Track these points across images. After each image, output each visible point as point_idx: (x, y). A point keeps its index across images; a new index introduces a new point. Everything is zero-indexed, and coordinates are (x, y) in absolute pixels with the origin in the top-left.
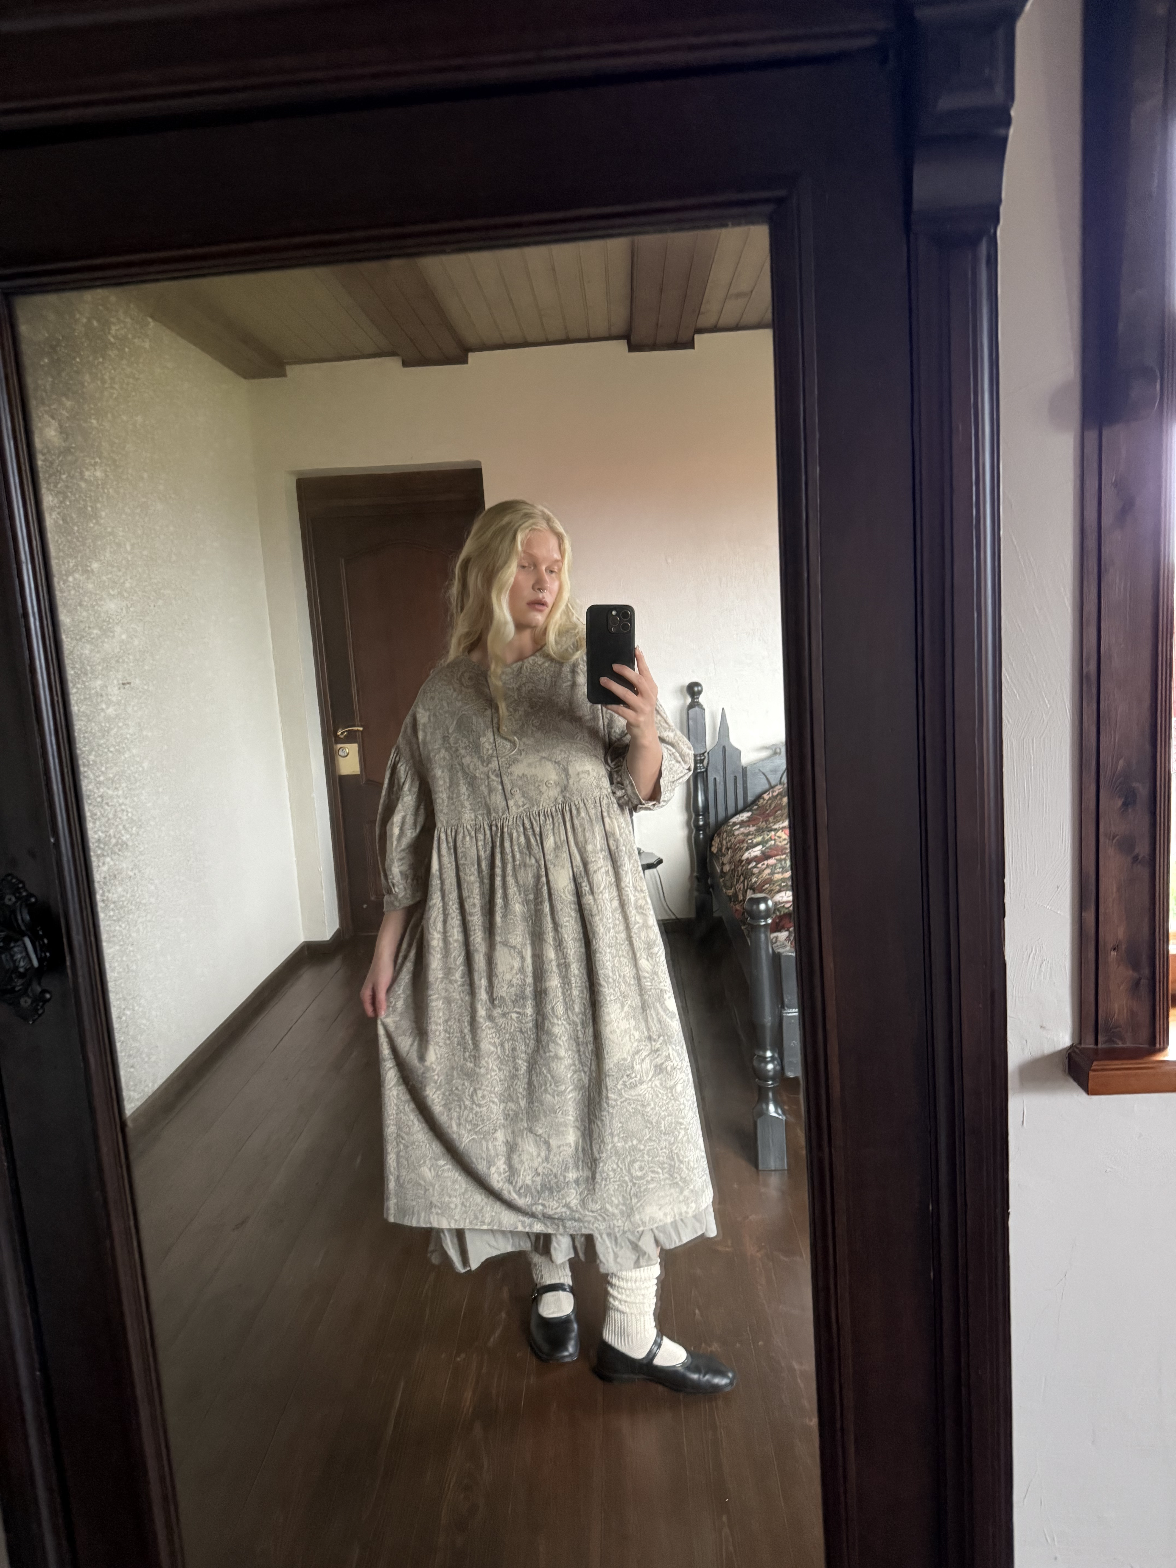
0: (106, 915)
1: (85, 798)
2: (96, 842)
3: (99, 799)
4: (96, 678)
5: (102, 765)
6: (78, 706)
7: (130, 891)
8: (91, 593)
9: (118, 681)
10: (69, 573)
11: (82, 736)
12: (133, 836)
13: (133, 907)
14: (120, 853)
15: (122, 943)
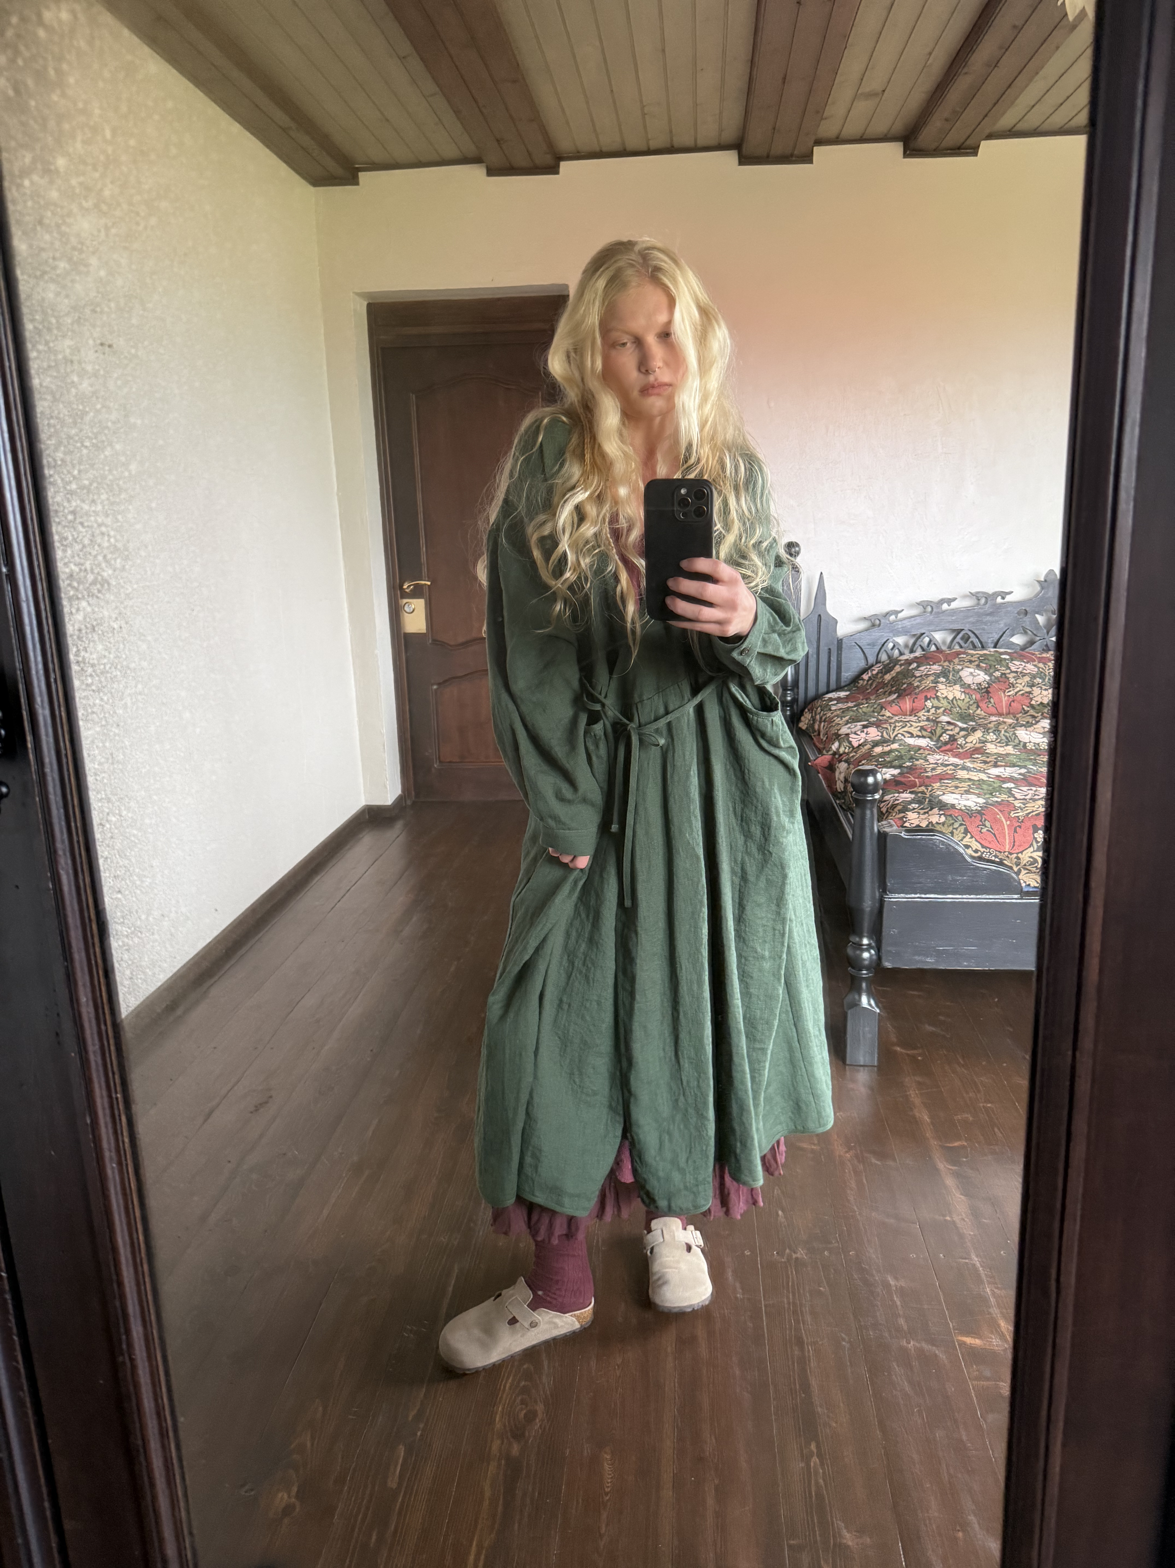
0: (82, 682)
1: (52, 514)
2: (67, 578)
3: (70, 517)
4: (64, 336)
5: (74, 466)
6: (39, 378)
7: (113, 650)
8: (55, 205)
9: (94, 341)
10: (25, 172)
11: (46, 422)
12: (117, 573)
13: (119, 673)
14: (99, 595)
15: (104, 723)
